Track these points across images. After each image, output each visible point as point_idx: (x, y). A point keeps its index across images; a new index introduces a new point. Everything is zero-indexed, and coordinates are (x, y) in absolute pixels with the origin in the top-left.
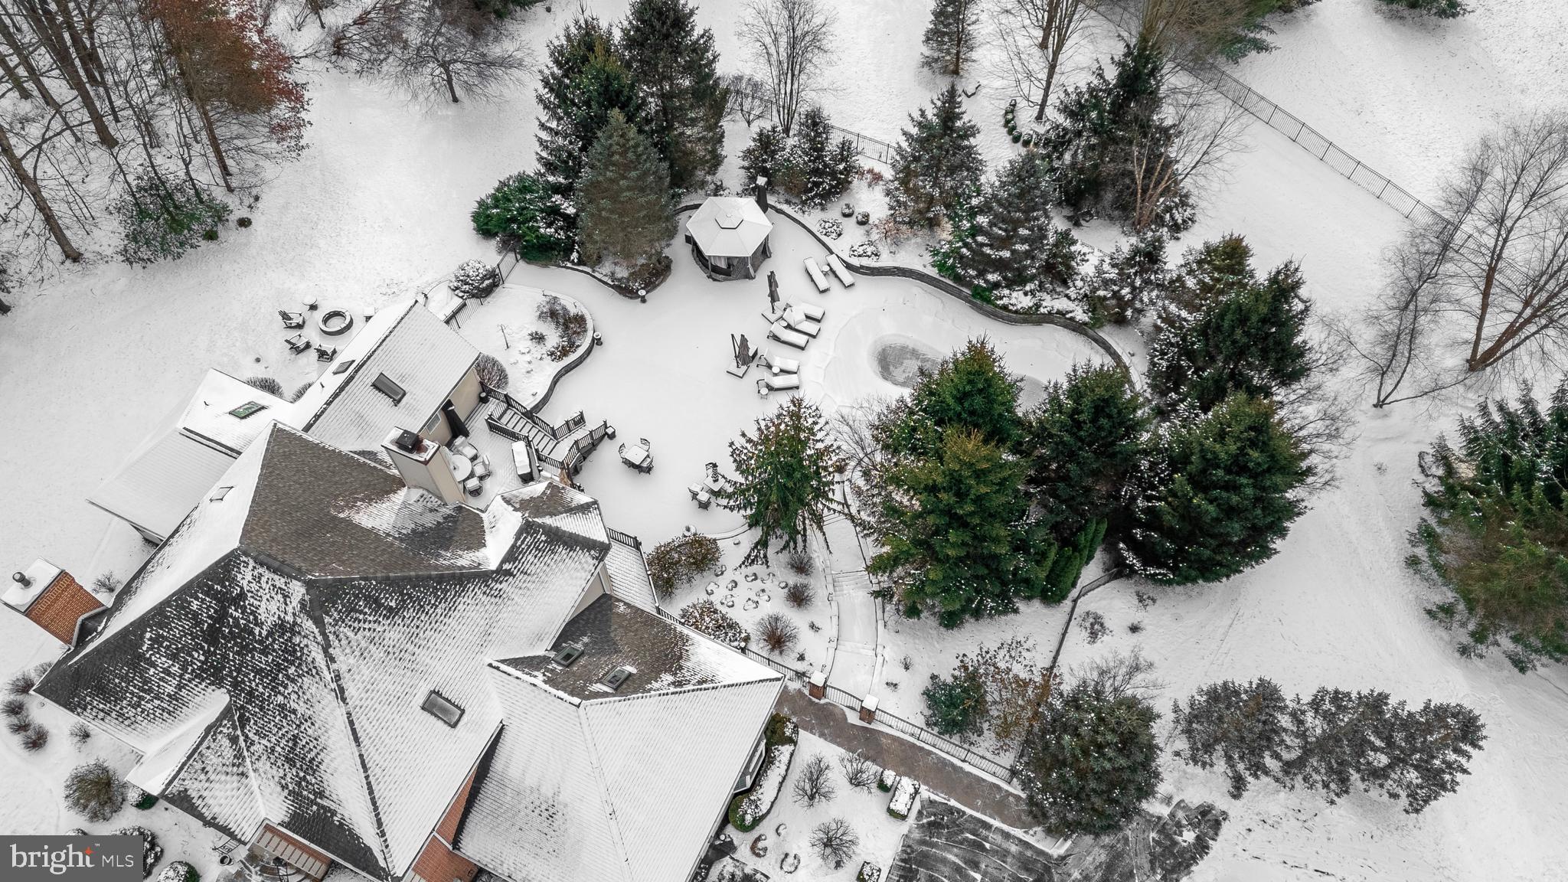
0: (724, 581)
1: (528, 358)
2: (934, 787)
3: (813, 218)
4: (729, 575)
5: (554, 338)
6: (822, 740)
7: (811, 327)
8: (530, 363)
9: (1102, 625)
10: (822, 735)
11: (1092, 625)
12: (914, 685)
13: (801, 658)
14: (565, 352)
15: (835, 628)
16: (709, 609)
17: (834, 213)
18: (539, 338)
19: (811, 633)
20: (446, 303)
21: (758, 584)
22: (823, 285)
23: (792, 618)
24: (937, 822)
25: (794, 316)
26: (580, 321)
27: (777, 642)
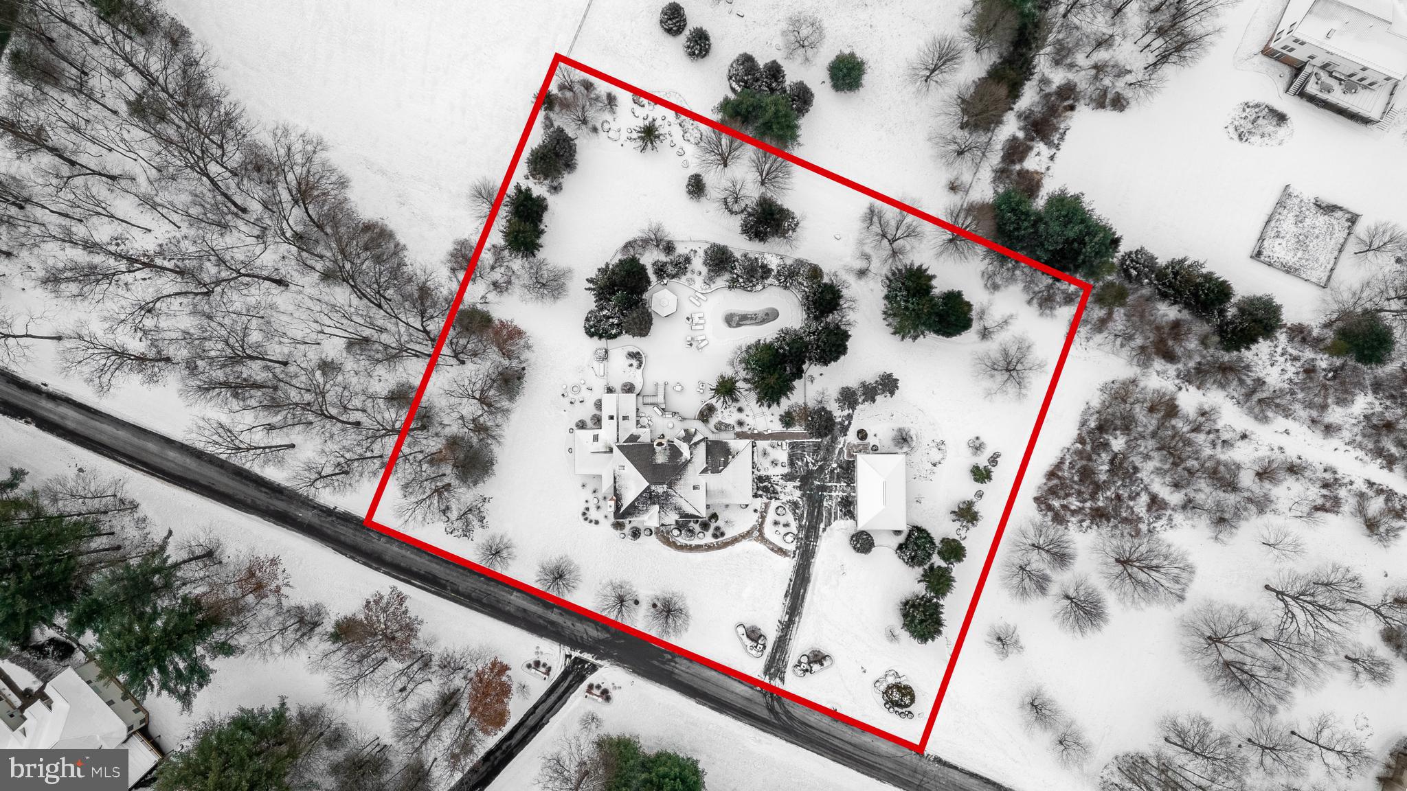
0: (719, 412)
1: (632, 372)
2: (789, 439)
3: (684, 278)
4: (720, 410)
5: (635, 363)
6: (760, 441)
7: (701, 322)
8: (634, 373)
9: (813, 378)
10: (760, 439)
11: (810, 379)
12: (776, 418)
13: (748, 424)
14: (640, 366)
15: (751, 412)
16: (720, 423)
17: (689, 275)
18: (631, 365)
19: (747, 417)
20: (599, 367)
21: (728, 410)
22: (698, 304)
23: (741, 416)
24: (793, 446)
25: (696, 320)
26: (638, 353)
27: (741, 423)
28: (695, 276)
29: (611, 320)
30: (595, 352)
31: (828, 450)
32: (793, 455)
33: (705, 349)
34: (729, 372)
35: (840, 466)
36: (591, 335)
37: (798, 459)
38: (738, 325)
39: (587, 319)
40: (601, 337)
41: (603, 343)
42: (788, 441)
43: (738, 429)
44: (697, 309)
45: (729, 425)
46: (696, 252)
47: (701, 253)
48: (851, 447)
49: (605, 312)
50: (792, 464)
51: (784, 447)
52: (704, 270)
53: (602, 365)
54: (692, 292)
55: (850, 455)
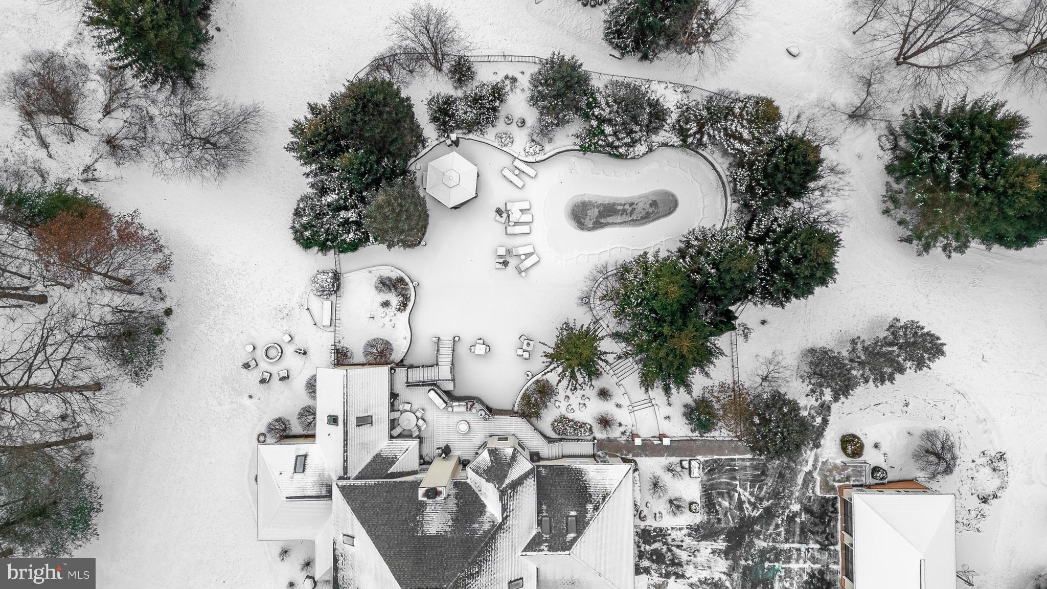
0: (561, 398)
1: (388, 318)
2: (704, 454)
4: (562, 394)
5: (395, 300)
6: (647, 458)
7: (526, 217)
8: (391, 321)
9: (748, 329)
10: (646, 456)
11: (743, 331)
12: (677, 412)
13: (620, 425)
14: (405, 305)
15: (628, 400)
16: (563, 420)
18: (386, 304)
19: (618, 409)
20: (322, 308)
21: (579, 393)
22: (519, 183)
23: (607, 408)
24: (712, 469)
25: (516, 216)
26: (401, 280)
27: (605, 422)
28: (514, 129)
29: (343, 214)
30: (314, 280)
31: (781, 476)
32: (712, 487)
33: (532, 272)
34: (582, 319)
35: (807, 510)
36: (307, 244)
37: (721, 495)
38: (598, 225)
39: (298, 213)
40: (324, 248)
41: (328, 261)
42: (701, 458)
43: (600, 434)
44: (516, 193)
45: (583, 425)
46: (514, 80)
47: (524, 82)
48: (828, 470)
49: (331, 198)
50: (710, 505)
51: (696, 472)
52: (531, 115)
53: (327, 304)
54: (507, 160)
55: (827, 487)
